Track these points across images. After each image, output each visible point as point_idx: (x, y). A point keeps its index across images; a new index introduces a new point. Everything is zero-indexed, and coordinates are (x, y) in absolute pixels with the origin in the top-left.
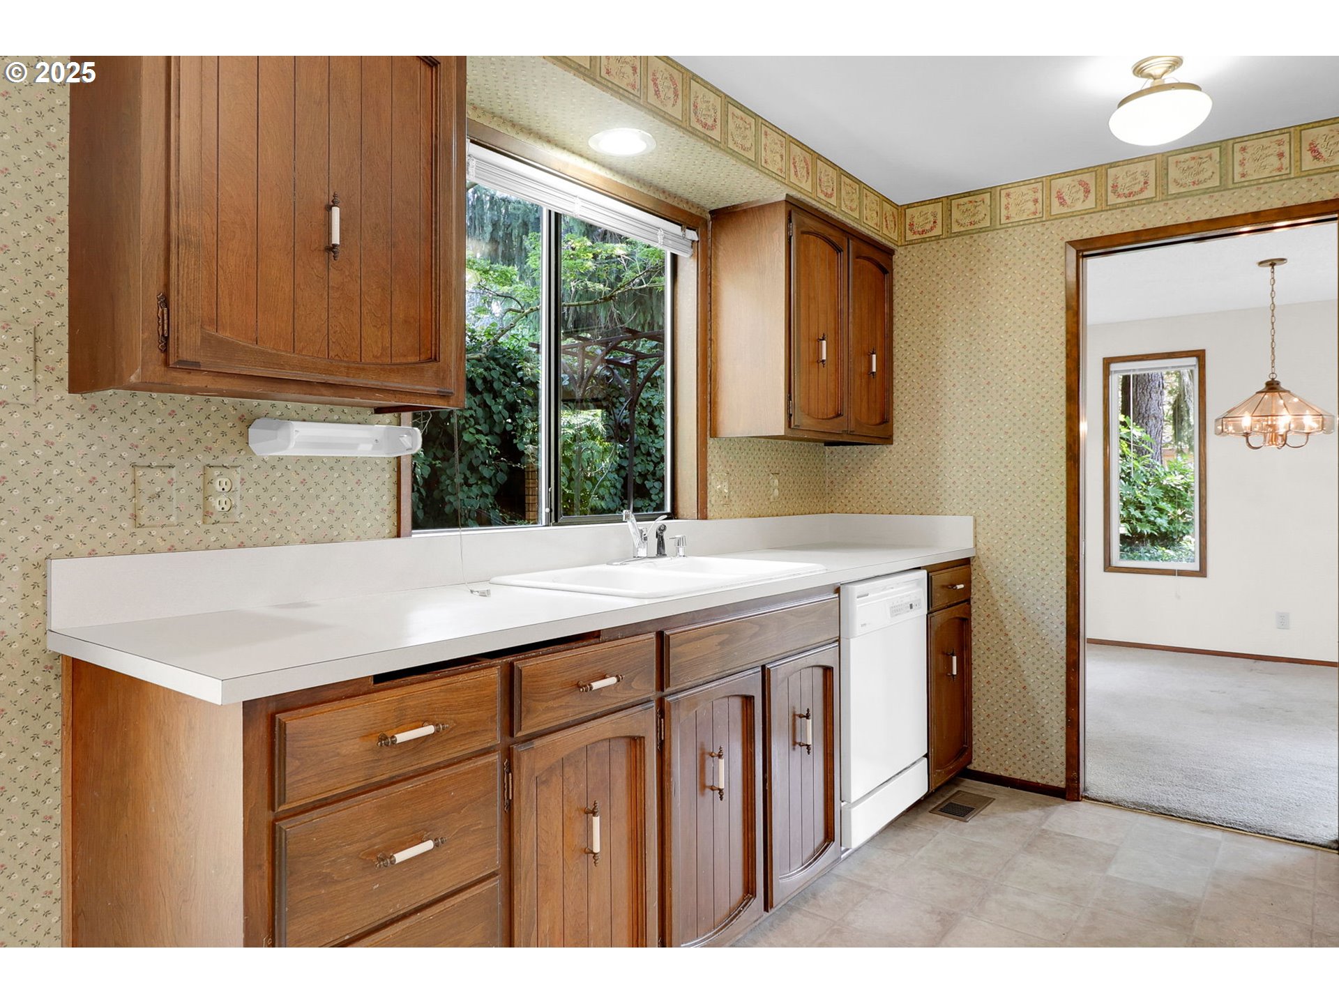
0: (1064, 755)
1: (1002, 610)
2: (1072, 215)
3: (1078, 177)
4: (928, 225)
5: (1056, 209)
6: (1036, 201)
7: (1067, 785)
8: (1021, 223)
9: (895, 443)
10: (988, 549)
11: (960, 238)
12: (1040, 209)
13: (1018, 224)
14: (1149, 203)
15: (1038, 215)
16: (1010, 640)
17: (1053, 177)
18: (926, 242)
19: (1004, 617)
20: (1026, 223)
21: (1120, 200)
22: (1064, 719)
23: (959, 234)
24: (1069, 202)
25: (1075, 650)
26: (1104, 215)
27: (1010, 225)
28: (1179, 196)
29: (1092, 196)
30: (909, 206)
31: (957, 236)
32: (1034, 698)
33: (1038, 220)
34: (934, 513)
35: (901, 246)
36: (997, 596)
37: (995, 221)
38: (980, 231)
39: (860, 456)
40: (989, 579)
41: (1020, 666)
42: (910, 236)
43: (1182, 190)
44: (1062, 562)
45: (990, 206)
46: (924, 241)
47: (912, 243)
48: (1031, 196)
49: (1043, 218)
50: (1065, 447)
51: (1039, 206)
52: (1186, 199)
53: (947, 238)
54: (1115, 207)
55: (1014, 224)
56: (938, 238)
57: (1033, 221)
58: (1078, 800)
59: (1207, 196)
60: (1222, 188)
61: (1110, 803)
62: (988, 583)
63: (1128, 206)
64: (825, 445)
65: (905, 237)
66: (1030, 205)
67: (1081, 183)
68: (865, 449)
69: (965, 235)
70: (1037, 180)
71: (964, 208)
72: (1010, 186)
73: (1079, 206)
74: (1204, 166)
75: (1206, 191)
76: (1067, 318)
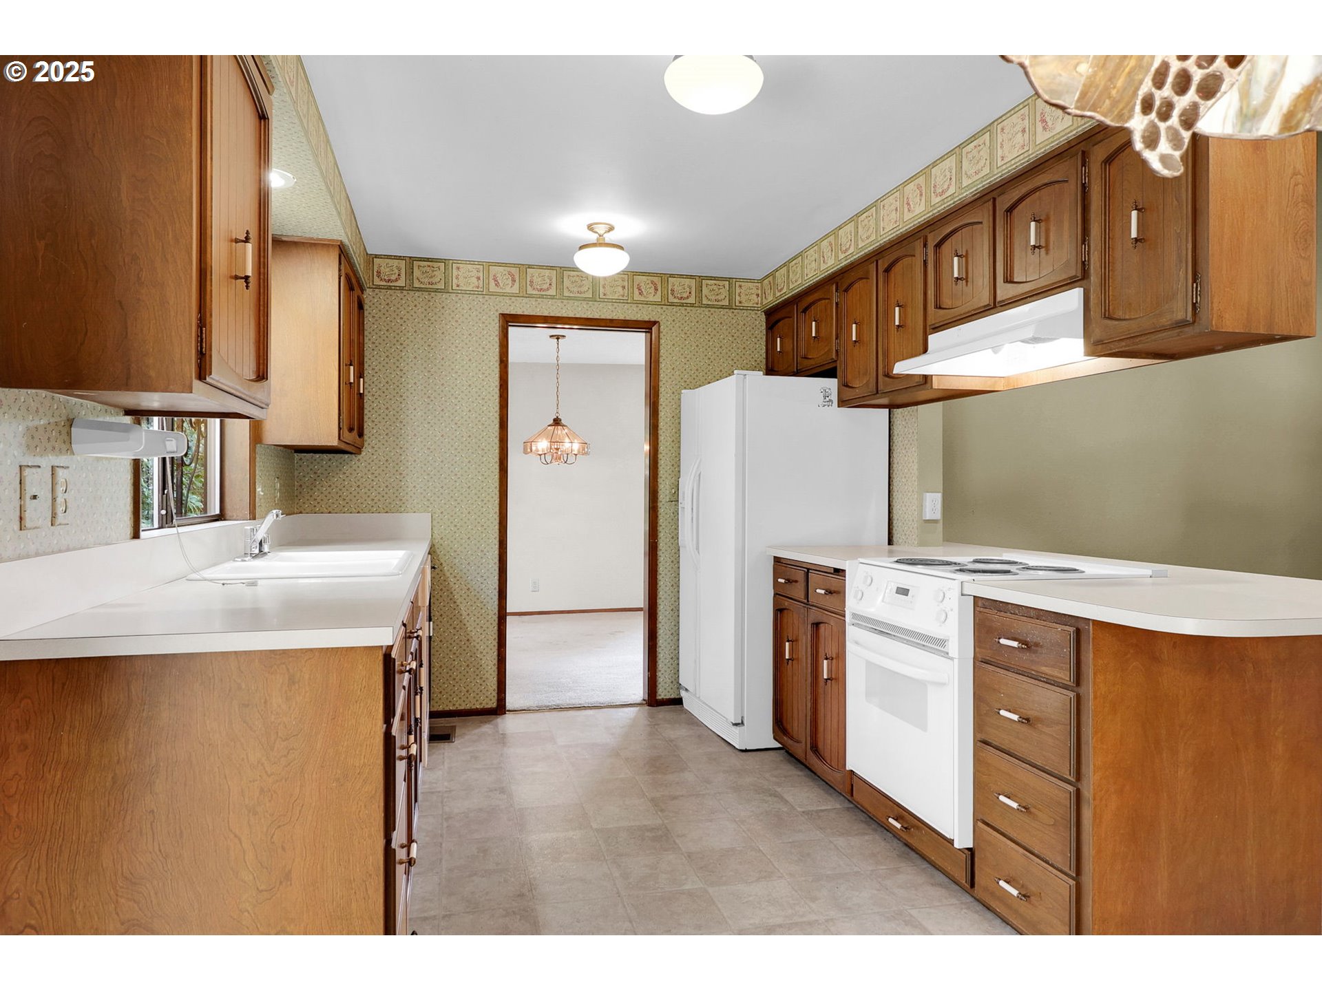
0: (496, 683)
1: (452, 584)
2: (504, 295)
3: (509, 269)
4: (393, 276)
5: (493, 288)
6: (478, 278)
7: (498, 705)
8: (468, 292)
9: (363, 454)
10: (442, 538)
11: (421, 293)
12: (481, 285)
13: (465, 292)
14: (552, 299)
15: (480, 289)
16: (458, 606)
17: (491, 264)
18: (391, 289)
19: (453, 589)
20: (472, 293)
21: (534, 292)
22: (496, 658)
23: (419, 290)
24: (501, 285)
25: (503, 607)
26: (525, 300)
27: (459, 292)
28: (569, 298)
29: (517, 285)
30: (377, 256)
31: (418, 290)
32: (475, 647)
33: (480, 293)
34: (397, 511)
35: (369, 288)
36: (448, 574)
37: (448, 286)
38: (436, 291)
39: (329, 463)
40: (442, 561)
41: (465, 625)
42: (377, 281)
43: (571, 295)
44: (495, 545)
45: (444, 273)
46: (389, 288)
47: (379, 287)
48: (475, 273)
49: (484, 293)
50: (498, 461)
51: (481, 282)
52: (573, 301)
53: (410, 290)
54: (531, 296)
55: (463, 292)
56: (402, 289)
57: (476, 293)
58: (505, 713)
59: (585, 302)
60: (593, 299)
61: (525, 710)
62: (441, 564)
63: (539, 298)
64: (295, 452)
65: (373, 281)
66: (474, 280)
67: (510, 273)
68: (334, 457)
69: (424, 291)
70: (480, 263)
71: (424, 270)
72: (459, 262)
73: (508, 290)
74: (584, 282)
75: (585, 299)
76: (500, 368)
